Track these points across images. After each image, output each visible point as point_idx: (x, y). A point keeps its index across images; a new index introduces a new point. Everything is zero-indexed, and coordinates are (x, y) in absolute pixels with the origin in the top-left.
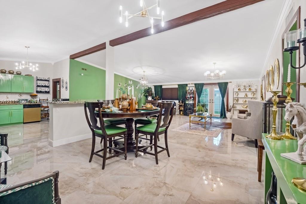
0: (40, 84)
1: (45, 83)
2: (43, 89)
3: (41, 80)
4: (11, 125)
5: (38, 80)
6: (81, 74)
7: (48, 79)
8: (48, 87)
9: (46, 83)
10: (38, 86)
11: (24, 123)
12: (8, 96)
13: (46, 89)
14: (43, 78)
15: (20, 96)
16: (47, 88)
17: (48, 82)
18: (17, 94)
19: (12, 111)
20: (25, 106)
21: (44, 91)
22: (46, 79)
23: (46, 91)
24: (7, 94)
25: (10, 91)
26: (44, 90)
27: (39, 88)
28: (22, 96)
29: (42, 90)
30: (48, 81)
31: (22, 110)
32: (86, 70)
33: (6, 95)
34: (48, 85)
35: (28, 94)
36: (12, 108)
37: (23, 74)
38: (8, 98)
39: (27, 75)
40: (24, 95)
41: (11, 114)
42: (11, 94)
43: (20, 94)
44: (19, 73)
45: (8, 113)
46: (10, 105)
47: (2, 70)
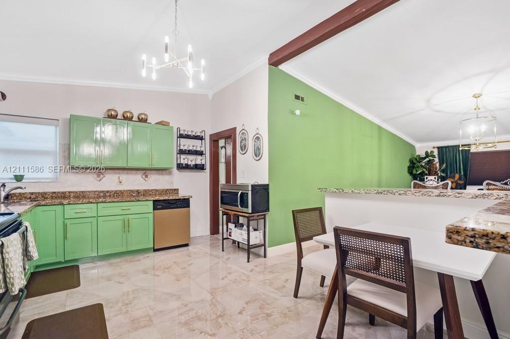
0: (186, 148)
1: (196, 145)
2: (192, 160)
3: (188, 137)
4: (128, 258)
5: (181, 136)
6: (293, 113)
7: (203, 134)
8: (200, 153)
10: (181, 152)
11: (155, 250)
12: (121, 178)
13: (198, 160)
14: (192, 131)
15: (144, 177)
16: (199, 157)
17: (201, 141)
18: (138, 172)
19: (131, 217)
20: (158, 205)
21: (192, 165)
22: (198, 134)
23: (197, 163)
24: (119, 173)
25: (124, 165)
27: (183, 156)
28: (149, 176)
29: (190, 163)
30: (200, 138)
31: (151, 216)
32: (302, 99)
33: (118, 176)
34: (202, 149)
35: (160, 172)
36: (129, 209)
37: (152, 120)
38: (120, 182)
39: (160, 123)
40: (153, 174)
41: (126, 226)
42: (128, 173)
43: (145, 173)
44: (143, 117)
45: (120, 223)
46: (125, 202)
47: (109, 110)
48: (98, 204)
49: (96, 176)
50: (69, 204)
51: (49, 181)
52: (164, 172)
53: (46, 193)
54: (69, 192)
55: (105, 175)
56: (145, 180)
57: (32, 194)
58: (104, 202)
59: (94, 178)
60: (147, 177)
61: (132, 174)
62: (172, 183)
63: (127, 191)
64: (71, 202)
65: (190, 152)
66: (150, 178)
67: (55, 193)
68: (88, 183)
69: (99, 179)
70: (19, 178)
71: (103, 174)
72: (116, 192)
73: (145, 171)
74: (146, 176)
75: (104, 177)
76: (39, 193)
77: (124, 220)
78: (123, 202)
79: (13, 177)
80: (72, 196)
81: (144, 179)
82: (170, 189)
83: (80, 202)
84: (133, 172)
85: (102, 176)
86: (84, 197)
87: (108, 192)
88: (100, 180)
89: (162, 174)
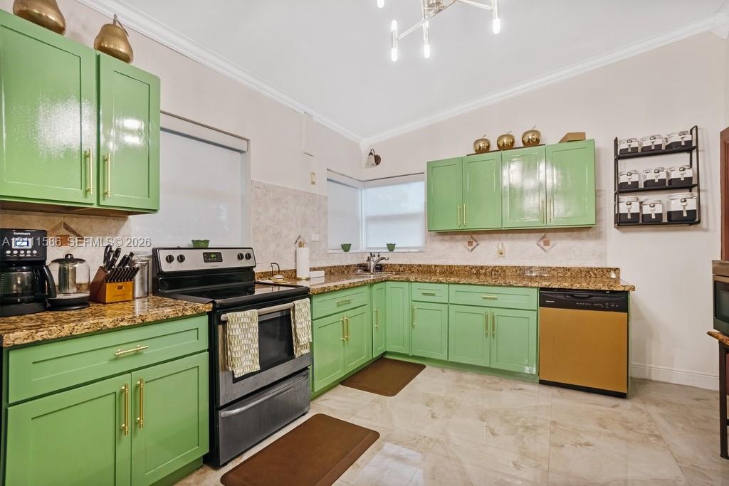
0: (635, 179)
1: (667, 167)
2: (653, 204)
5: (622, 155)
7: (688, 138)
8: (687, 185)
9: (675, 166)
10: (623, 189)
11: (543, 383)
12: (502, 247)
13: (677, 202)
15: (542, 243)
16: (680, 195)
17: (687, 155)
18: (532, 235)
19: (497, 312)
20: (550, 298)
21: (659, 216)
22: (676, 140)
23: (673, 209)
24: (500, 239)
26: (659, 209)
27: (625, 198)
28: (551, 243)
29: (647, 210)
30: (688, 148)
31: (533, 316)
33: (497, 242)
34: (689, 174)
35: (575, 234)
36: (494, 299)
37: (551, 137)
38: (501, 254)
39: (569, 139)
40: (560, 238)
41: (491, 327)
42: (513, 239)
43: (544, 237)
44: (530, 137)
45: (481, 319)
46: (487, 285)
47: (477, 142)
48: (450, 285)
49: (466, 244)
50: (416, 282)
51: (416, 250)
52: (584, 234)
53: (412, 266)
54: (435, 266)
55: (479, 242)
56: (545, 250)
57: (401, 265)
58: (458, 284)
59: (465, 246)
60: (548, 245)
61: (520, 239)
62: (602, 256)
63: (512, 267)
64: (418, 280)
65: (651, 187)
66: (553, 247)
67: (420, 265)
68: (456, 254)
69: (471, 248)
70: (391, 247)
71: (476, 241)
72: (494, 269)
73: (544, 233)
74: (547, 243)
75: (478, 245)
76: (406, 265)
77: (487, 316)
78: (484, 285)
79: (386, 246)
80: (438, 271)
81: (543, 248)
82: (597, 269)
83: (427, 281)
84: (523, 235)
85: (474, 244)
86: (452, 273)
87: (482, 267)
88: (472, 250)
89: (579, 238)
